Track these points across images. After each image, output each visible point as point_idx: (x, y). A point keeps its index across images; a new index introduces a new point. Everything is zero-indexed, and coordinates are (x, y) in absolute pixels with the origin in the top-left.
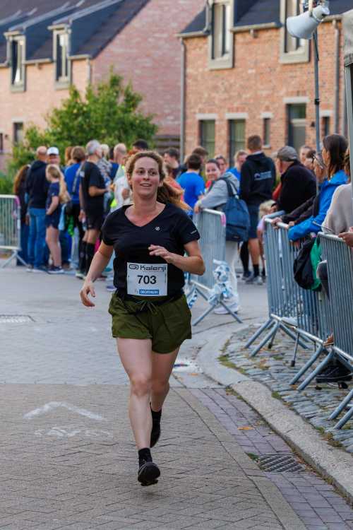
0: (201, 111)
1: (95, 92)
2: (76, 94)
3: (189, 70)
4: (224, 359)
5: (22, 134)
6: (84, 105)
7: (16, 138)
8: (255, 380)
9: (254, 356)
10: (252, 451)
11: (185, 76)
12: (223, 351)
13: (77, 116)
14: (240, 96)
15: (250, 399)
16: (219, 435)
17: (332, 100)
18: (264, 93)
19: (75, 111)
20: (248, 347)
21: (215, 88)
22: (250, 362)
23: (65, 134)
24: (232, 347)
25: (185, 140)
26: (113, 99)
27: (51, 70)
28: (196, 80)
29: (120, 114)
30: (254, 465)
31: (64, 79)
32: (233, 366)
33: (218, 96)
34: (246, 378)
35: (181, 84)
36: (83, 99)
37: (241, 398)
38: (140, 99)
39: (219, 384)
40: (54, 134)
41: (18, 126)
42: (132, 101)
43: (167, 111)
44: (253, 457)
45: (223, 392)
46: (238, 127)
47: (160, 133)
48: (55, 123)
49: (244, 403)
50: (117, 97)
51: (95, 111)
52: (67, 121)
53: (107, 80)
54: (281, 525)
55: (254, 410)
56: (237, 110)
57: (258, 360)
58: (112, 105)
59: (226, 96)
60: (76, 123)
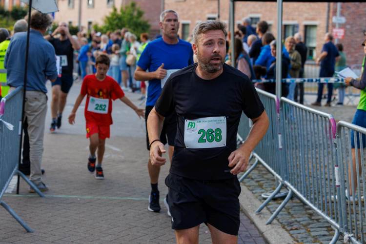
1: (124, 10)
5: (91, 26)
6: (119, 15)
13: (115, 20)
19: (115, 17)
23: (110, 27)
29: (135, 19)
31: (111, 3)
36: (119, 12)
38: (143, 13)
40: (105, 27)
41: (90, 23)
42: (140, 14)
43: (156, 19)
46: (186, 27)
47: (152, 28)
48: (105, 22)
50: (133, 12)
51: (124, 17)
53: (130, 4)
58: (131, 15)
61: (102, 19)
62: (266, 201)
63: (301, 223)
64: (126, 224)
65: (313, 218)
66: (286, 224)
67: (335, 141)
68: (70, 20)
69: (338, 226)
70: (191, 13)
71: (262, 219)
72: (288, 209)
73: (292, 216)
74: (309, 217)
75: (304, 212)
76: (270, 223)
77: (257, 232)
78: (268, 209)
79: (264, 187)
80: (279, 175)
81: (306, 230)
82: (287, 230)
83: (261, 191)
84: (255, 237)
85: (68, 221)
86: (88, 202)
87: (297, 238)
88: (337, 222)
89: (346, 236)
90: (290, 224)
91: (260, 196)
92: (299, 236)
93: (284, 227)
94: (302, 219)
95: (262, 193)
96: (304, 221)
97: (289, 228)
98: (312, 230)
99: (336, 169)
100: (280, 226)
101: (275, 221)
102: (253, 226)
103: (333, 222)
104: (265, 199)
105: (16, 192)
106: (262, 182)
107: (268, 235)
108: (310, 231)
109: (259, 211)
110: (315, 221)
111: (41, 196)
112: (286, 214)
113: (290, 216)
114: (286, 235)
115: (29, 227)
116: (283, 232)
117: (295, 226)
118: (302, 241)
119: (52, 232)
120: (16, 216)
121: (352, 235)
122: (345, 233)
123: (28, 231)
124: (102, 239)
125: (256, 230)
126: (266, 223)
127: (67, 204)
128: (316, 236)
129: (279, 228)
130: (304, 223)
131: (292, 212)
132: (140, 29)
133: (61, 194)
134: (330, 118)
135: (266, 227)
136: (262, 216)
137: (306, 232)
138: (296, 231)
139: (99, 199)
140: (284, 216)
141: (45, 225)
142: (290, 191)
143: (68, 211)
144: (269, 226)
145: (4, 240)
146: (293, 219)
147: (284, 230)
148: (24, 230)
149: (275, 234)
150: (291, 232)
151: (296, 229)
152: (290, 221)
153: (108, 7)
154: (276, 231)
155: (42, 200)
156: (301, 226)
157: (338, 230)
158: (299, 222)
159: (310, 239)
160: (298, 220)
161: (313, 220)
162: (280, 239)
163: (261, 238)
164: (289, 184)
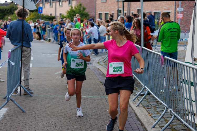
0: (99, 11)
1: (76, 7)
2: (72, 7)
3: (97, 3)
4: (98, 63)
5: (61, 16)
6: (74, 10)
7: (60, 17)
8: (104, 67)
9: (105, 62)
10: (101, 81)
11: (96, 4)
12: (99, 61)
13: (72, 12)
14: (107, 8)
15: (102, 71)
16: (95, 78)
17: (127, 9)
18: (112, 7)
19: (72, 11)
20: (104, 60)
21: (102, 6)
22: (104, 63)
23: (70, 16)
24: (100, 60)
25: (96, 17)
26: (80, 9)
27: (68, 2)
28: (98, 5)
29: (81, 12)
30: (101, 84)
31: (70, 4)
32: (100, 64)
33: (103, 8)
34: (102, 66)
35: (95, 5)
36: (74, 8)
37: (101, 71)
38: (86, 9)
39: (97, 68)
40: (67, 16)
41: (60, 14)
42: (84, 9)
43: (92, 11)
44: (101, 82)
45: (97, 69)
46: (107, 15)
47: (90, 16)
48: (67, 13)
49: (101, 72)
50: (81, 8)
51: (76, 11)
52: (70, 13)
53: (79, 5)
54: (104, 95)
55: (103, 73)
56: (107, 11)
57: (105, 63)
58: (80, 10)
59: (104, 8)
60: (72, 13)
61: (66, 12)
62: (136, 96)
63: (153, 105)
64: (70, 108)
65: (158, 103)
66: (145, 106)
67: (163, 66)
68: (51, 13)
69: (166, 105)
70: (109, 8)
71: (134, 104)
72: (147, 99)
73: (149, 102)
74: (156, 103)
75: (155, 101)
76: (138, 106)
77: (132, 111)
78: (138, 100)
79: (138, 89)
80: (143, 83)
81: (154, 108)
82: (145, 109)
83: (136, 91)
84: (131, 112)
85: (43, 107)
86: (53, 98)
87: (150, 112)
88: (166, 104)
89: (169, 110)
90: (147, 106)
91: (135, 94)
92: (151, 111)
93: (144, 108)
94: (153, 104)
95: (136, 92)
96: (154, 104)
97: (146, 108)
98: (157, 108)
99: (164, 79)
100: (143, 107)
101: (140, 105)
102: (130, 107)
103: (164, 104)
104: (136, 95)
105: (19, 95)
106: (136, 87)
107: (136, 112)
108: (156, 109)
109: (134, 101)
110: (159, 104)
111: (31, 96)
112: (146, 102)
113: (147, 103)
114: (145, 111)
115: (24, 110)
116: (143, 110)
117: (149, 107)
118: (152, 113)
119: (35, 112)
120: (18, 105)
121: (172, 109)
122: (169, 109)
123: (24, 112)
124: (58, 115)
125: (132, 109)
126: (136, 106)
127: (43, 99)
128: (159, 111)
129: (142, 108)
130: (154, 105)
131: (149, 101)
132: (84, 16)
133: (41, 95)
134: (161, 55)
135: (136, 108)
136: (135, 103)
137: (154, 110)
138: (149, 109)
139: (59, 97)
140: (145, 103)
141: (31, 109)
142: (147, 90)
143: (43, 102)
144: (138, 107)
145: (12, 116)
146: (149, 104)
147: (144, 109)
148: (22, 111)
149: (140, 111)
150: (147, 110)
151: (150, 108)
152: (148, 105)
153: (69, 6)
154: (140, 109)
155: (31, 98)
156: (152, 107)
157: (166, 107)
158: (151, 105)
159: (156, 112)
160: (151, 104)
161: (158, 104)
162: (142, 113)
163: (134, 113)
164: (147, 88)
